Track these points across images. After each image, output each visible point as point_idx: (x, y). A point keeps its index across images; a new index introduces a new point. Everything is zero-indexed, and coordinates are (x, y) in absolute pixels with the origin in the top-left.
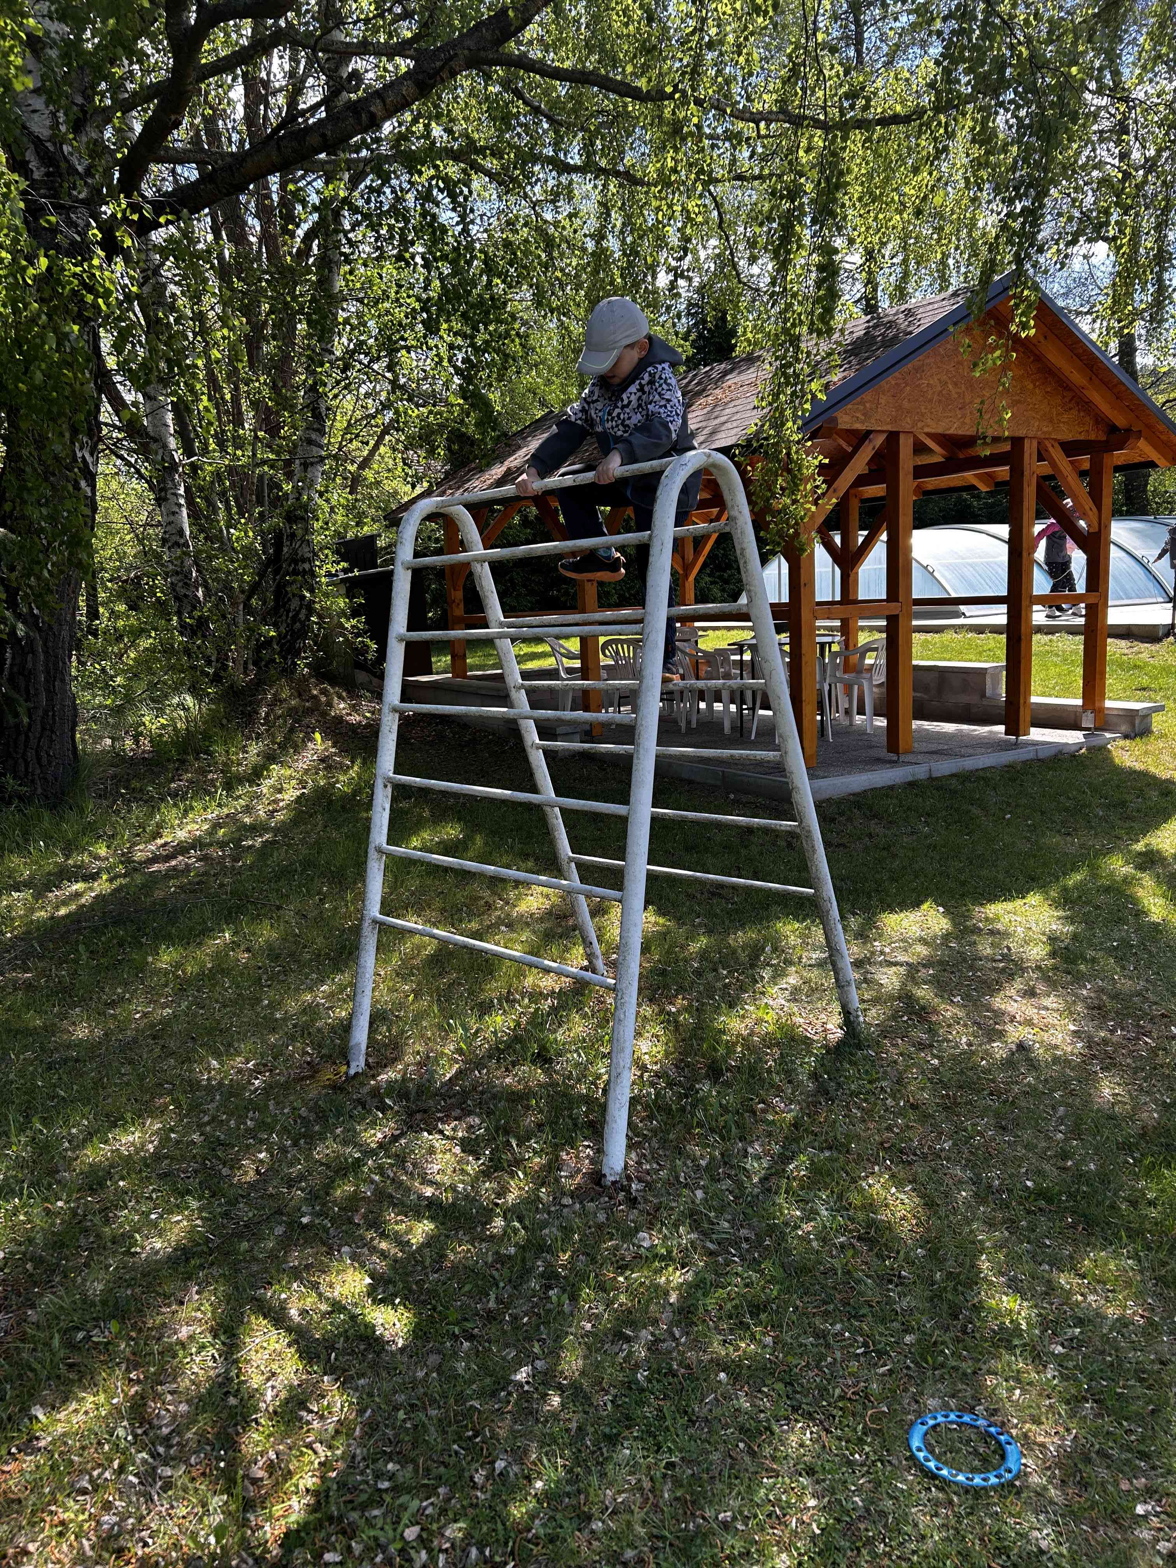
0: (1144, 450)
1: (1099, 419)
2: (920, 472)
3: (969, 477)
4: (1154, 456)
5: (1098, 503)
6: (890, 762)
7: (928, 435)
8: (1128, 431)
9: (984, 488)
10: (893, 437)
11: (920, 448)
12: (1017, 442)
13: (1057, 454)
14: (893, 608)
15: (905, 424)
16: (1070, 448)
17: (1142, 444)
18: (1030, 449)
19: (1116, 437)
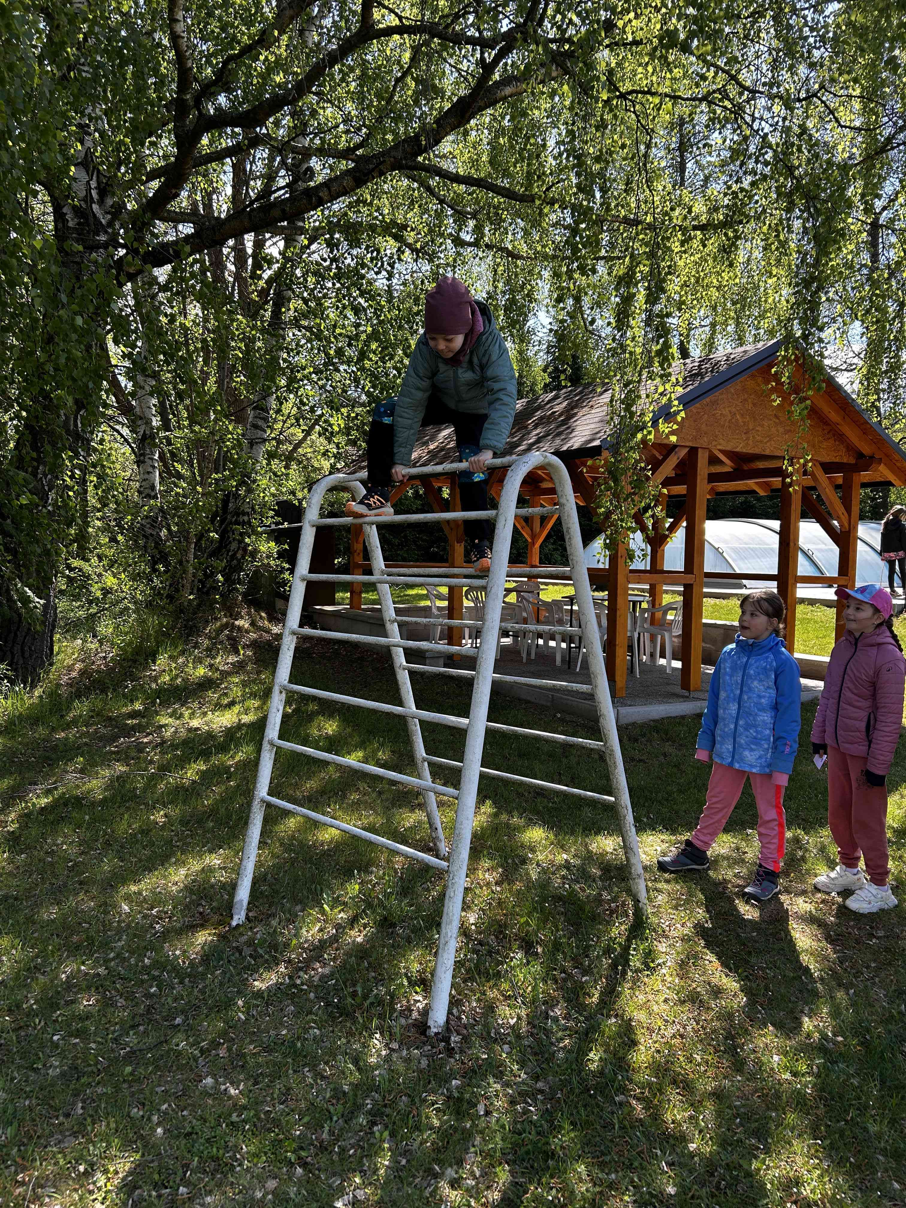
0: (883, 472)
1: (850, 448)
2: (713, 478)
3: (751, 484)
5: (848, 509)
6: (683, 697)
7: (721, 451)
8: (872, 457)
9: (762, 493)
10: (693, 451)
11: (713, 460)
13: (818, 471)
14: (689, 579)
15: (702, 442)
16: (828, 468)
17: (882, 468)
19: (863, 462)
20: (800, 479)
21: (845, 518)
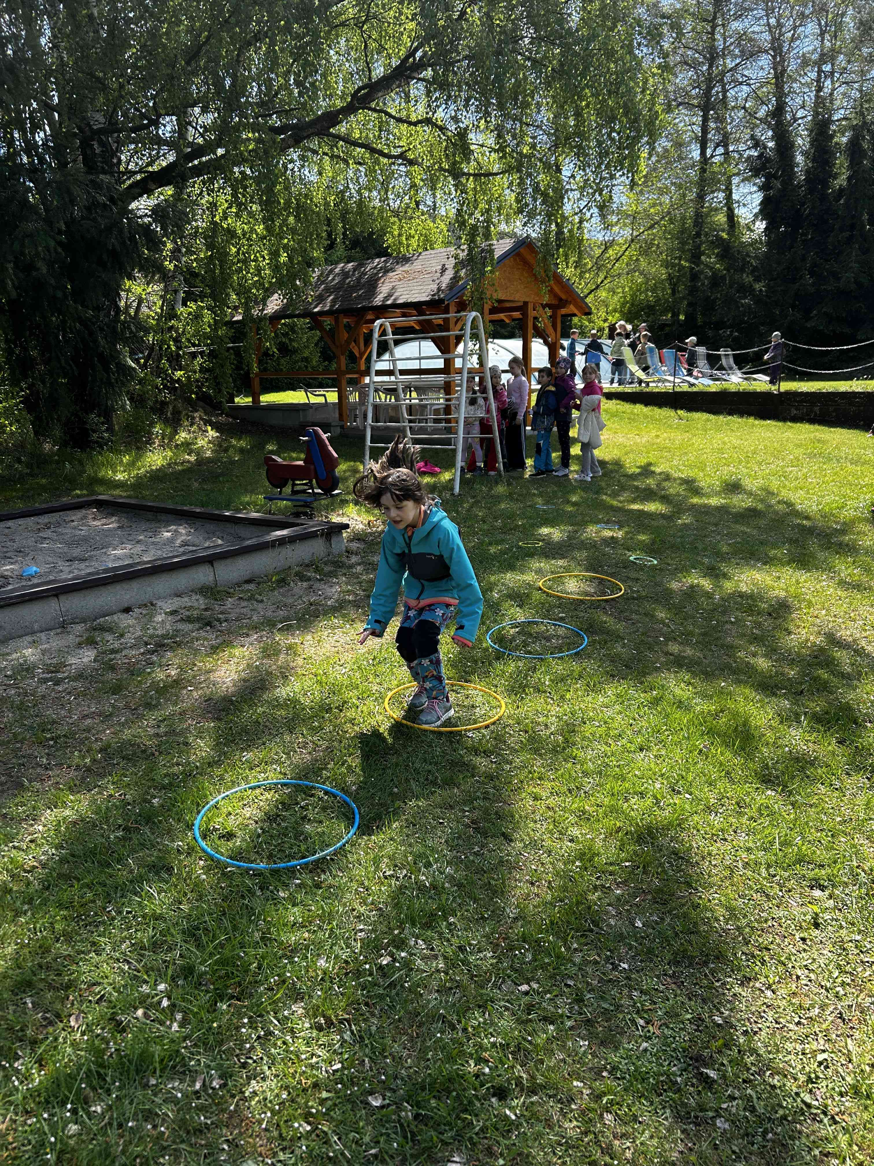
0: (572, 309)
1: (556, 295)
3: (502, 316)
4: (576, 311)
5: (555, 331)
8: (566, 301)
9: (507, 321)
12: (526, 303)
13: (540, 308)
16: (545, 306)
17: (572, 307)
18: (530, 306)
19: (562, 303)
20: (532, 313)
21: (553, 334)
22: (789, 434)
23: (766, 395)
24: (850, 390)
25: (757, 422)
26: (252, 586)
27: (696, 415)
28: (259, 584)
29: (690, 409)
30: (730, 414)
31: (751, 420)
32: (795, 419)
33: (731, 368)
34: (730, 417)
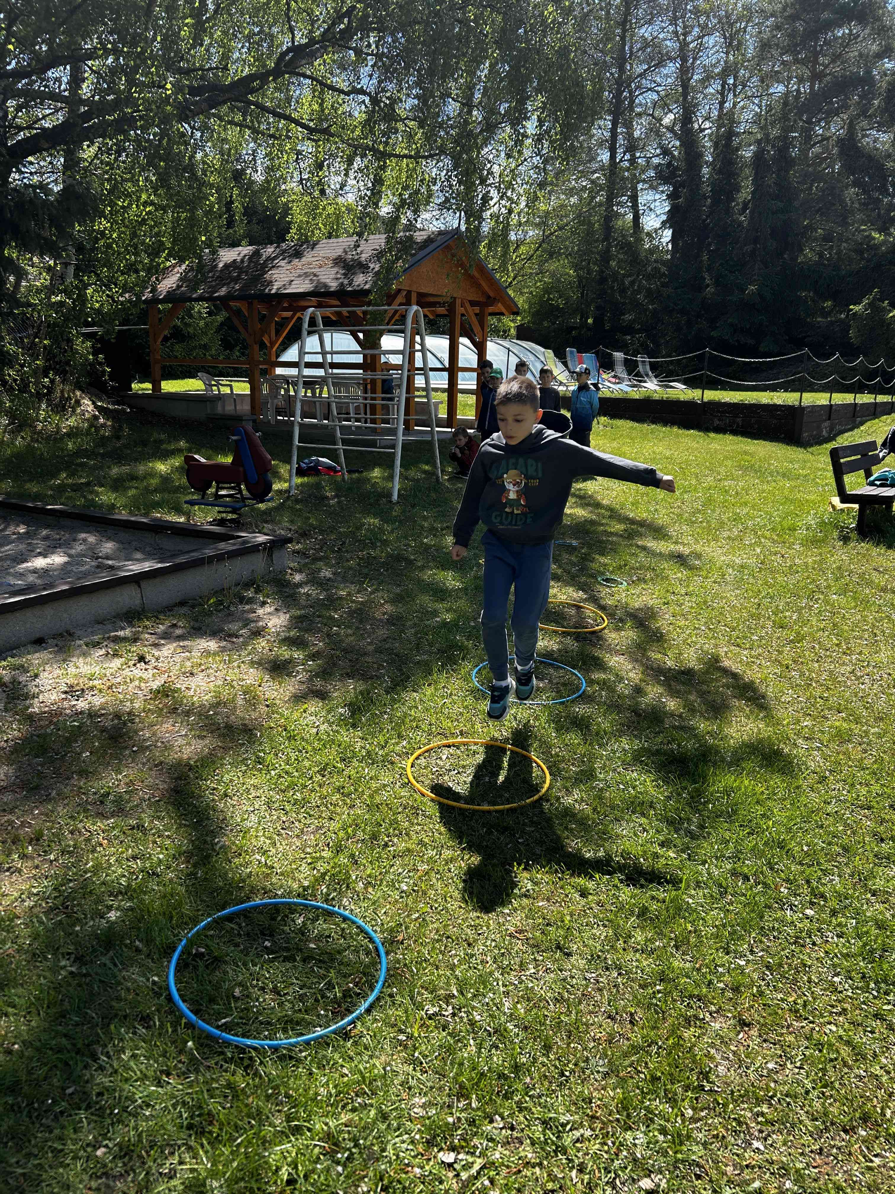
0: (500, 307)
1: (484, 293)
4: (504, 310)
5: (483, 329)
8: (494, 298)
9: (431, 317)
10: (409, 292)
12: (453, 299)
13: (467, 305)
15: (414, 288)
16: (473, 303)
17: (500, 305)
18: (458, 302)
19: (490, 301)
20: (460, 310)
21: (481, 335)
22: (715, 446)
23: (690, 405)
24: (771, 403)
25: (680, 431)
26: (184, 610)
27: (620, 422)
28: (193, 606)
29: (613, 416)
30: (653, 422)
31: (675, 429)
32: (719, 430)
33: (647, 375)
34: (653, 426)
